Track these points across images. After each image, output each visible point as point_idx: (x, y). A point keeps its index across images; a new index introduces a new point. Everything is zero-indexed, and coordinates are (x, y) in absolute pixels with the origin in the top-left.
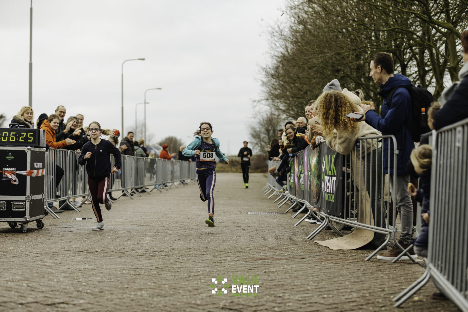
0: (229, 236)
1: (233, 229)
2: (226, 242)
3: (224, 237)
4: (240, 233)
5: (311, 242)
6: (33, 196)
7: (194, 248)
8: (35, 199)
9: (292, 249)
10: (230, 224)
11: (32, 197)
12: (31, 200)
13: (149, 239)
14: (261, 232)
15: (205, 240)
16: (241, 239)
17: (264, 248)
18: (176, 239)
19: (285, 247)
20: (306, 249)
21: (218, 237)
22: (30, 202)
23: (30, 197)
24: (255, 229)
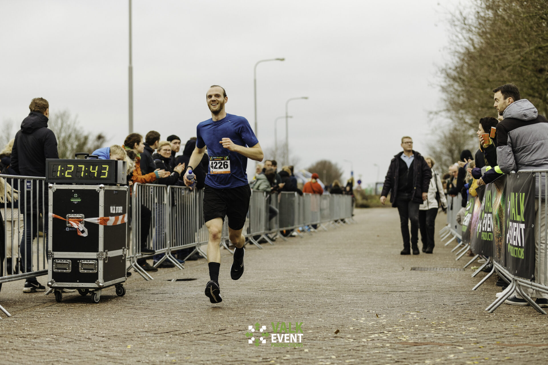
0: (377, 307)
1: (386, 296)
2: (372, 317)
3: (371, 308)
4: (395, 301)
5: (491, 316)
6: (109, 253)
7: (324, 326)
8: (111, 256)
9: (463, 327)
10: (384, 287)
11: (107, 253)
12: (106, 257)
13: (266, 312)
14: (423, 300)
15: (344, 313)
16: (394, 311)
17: (423, 327)
18: (303, 312)
19: (454, 325)
20: (483, 327)
21: (363, 308)
22: (104, 260)
23: (105, 253)
24: (417, 295)
